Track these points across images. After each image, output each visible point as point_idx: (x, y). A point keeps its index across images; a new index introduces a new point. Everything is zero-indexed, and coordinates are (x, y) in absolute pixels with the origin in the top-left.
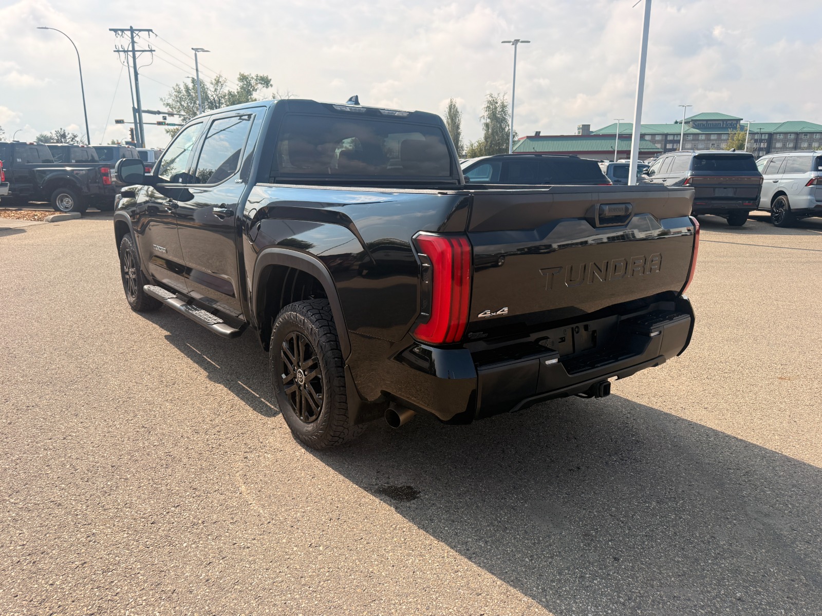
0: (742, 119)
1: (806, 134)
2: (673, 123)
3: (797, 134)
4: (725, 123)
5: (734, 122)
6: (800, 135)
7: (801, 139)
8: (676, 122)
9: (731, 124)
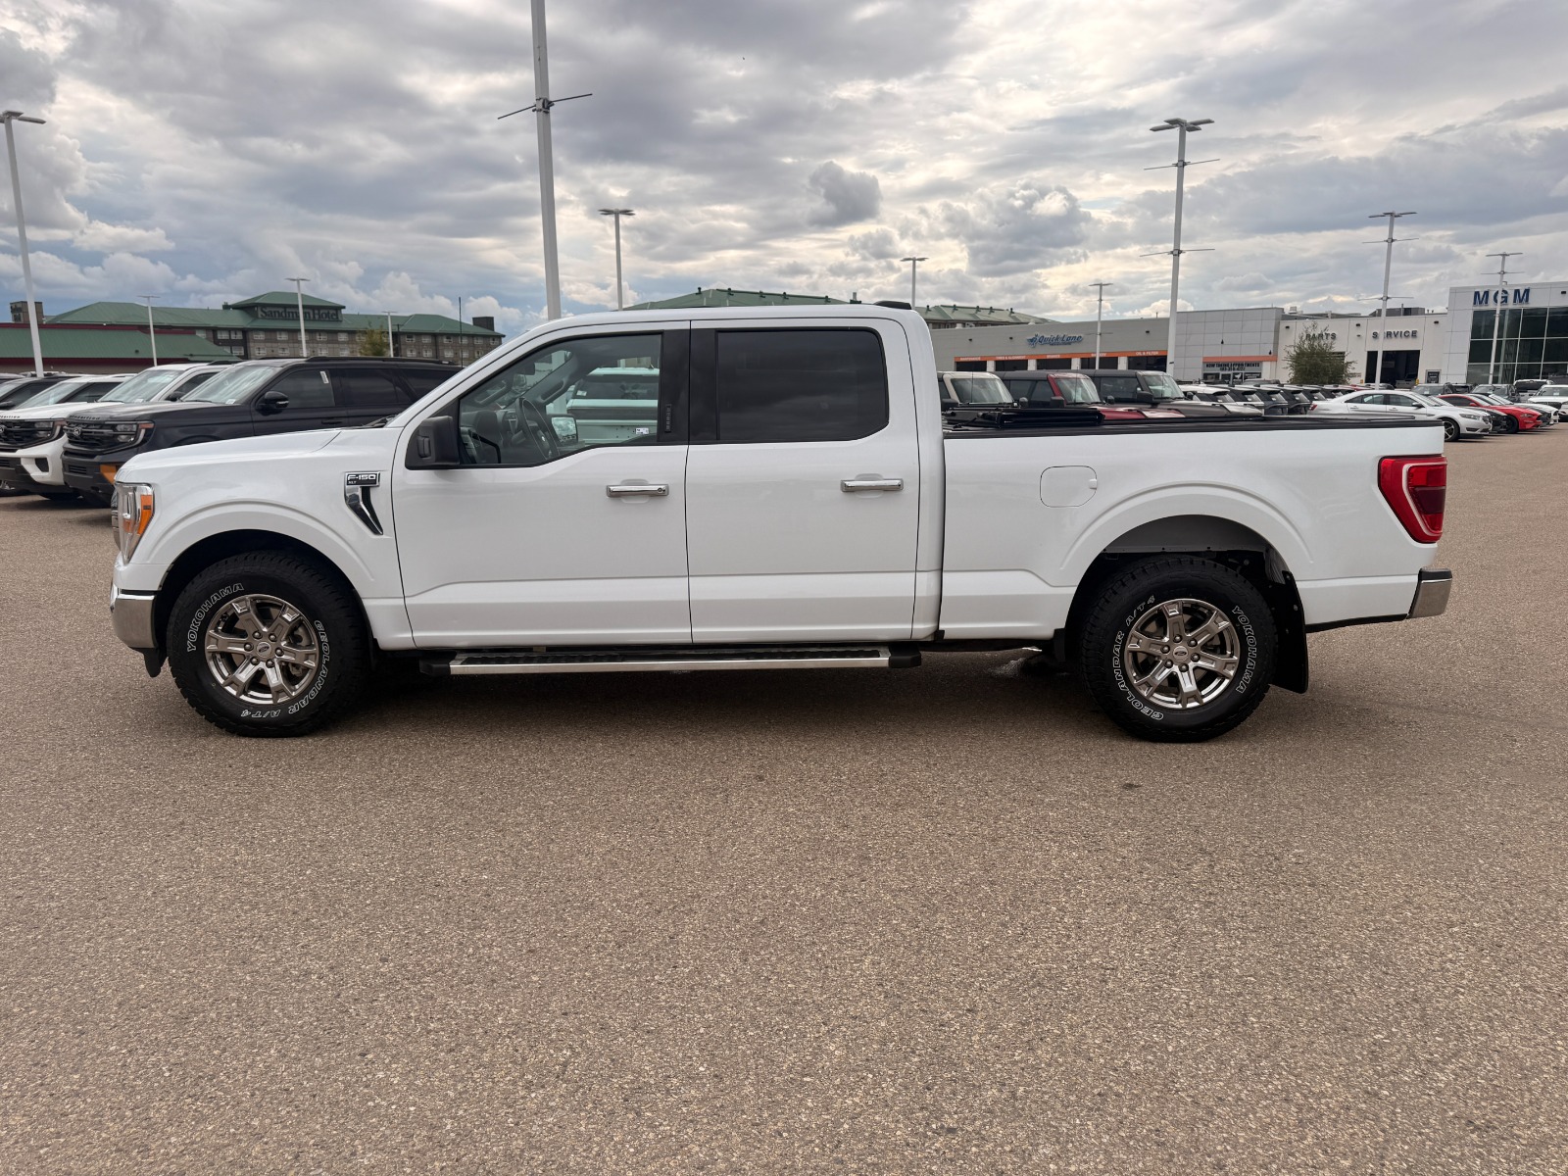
0: (344, 307)
1: (449, 336)
2: (221, 308)
3: (435, 336)
4: (316, 312)
5: (331, 312)
6: (439, 339)
7: (443, 345)
8: (226, 307)
9: (327, 315)
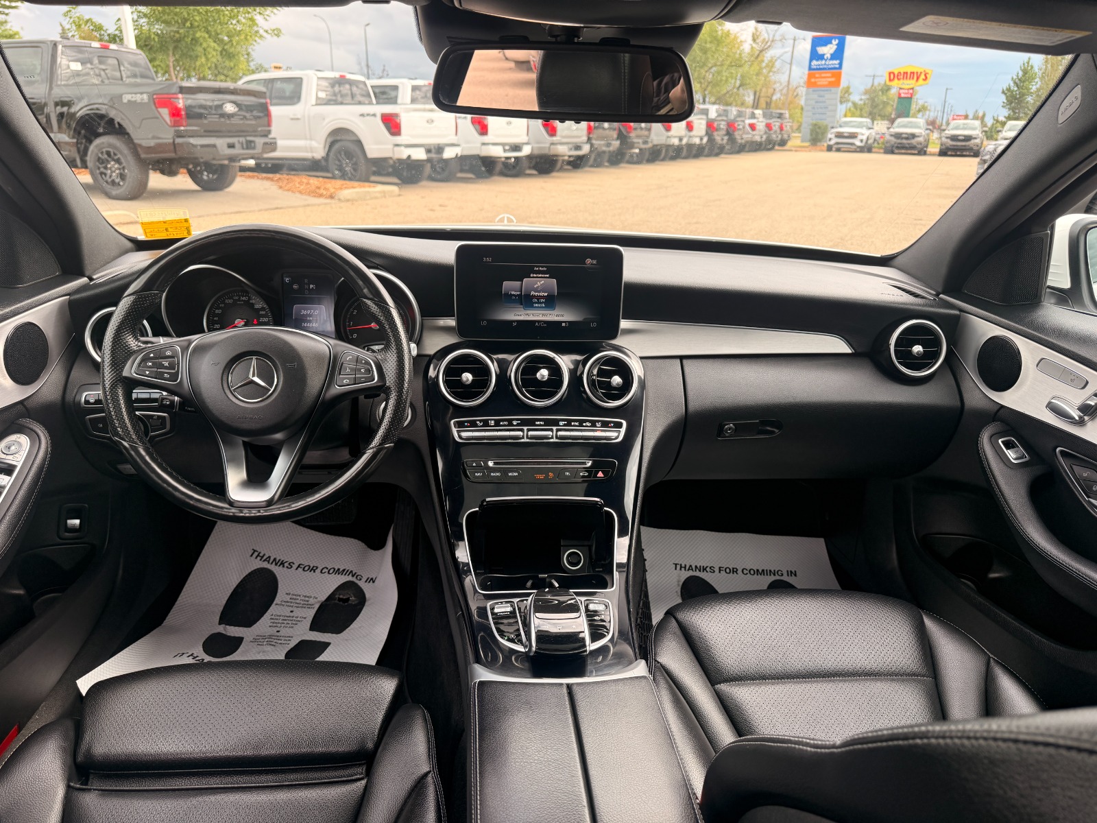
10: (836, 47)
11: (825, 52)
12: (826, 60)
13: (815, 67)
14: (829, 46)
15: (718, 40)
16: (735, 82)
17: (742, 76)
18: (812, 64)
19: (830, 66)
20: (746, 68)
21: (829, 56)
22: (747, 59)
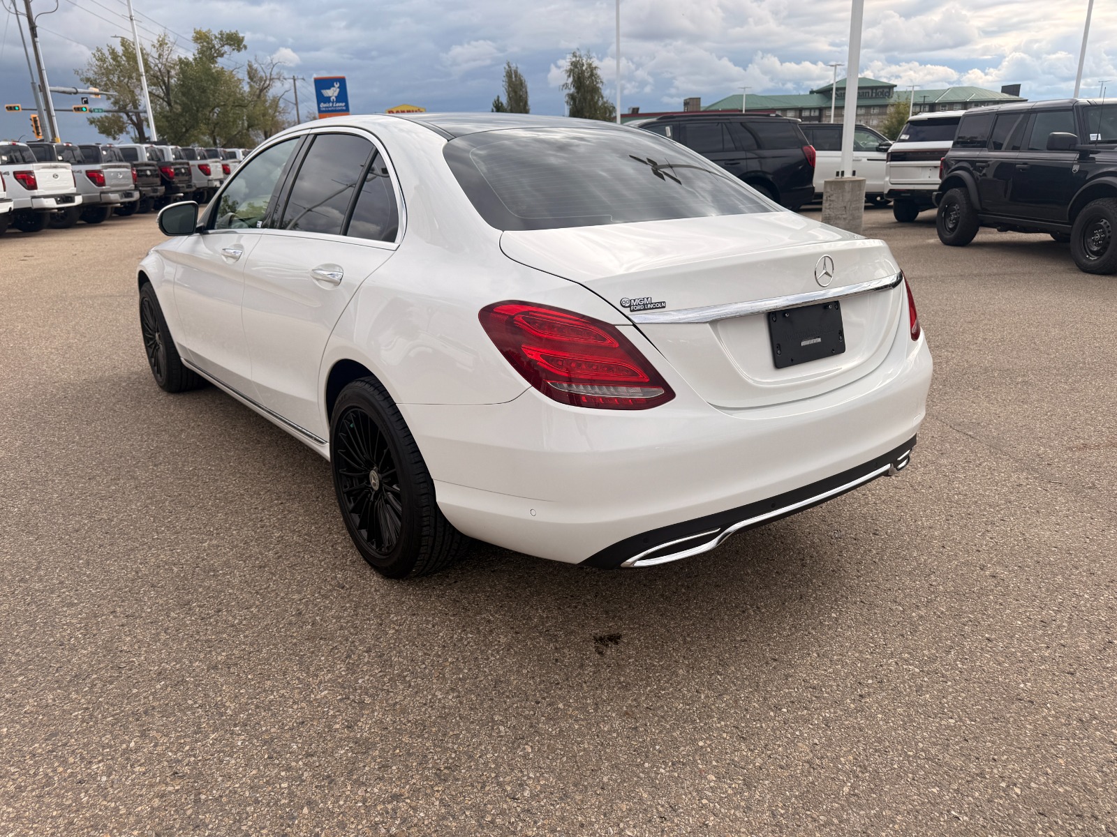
2: (808, 93)
4: (874, 91)
5: (886, 90)
8: (812, 92)
9: (882, 93)
10: (338, 90)
11: (330, 95)
12: (333, 102)
13: (324, 109)
14: (332, 89)
15: (214, 78)
16: (243, 124)
17: (249, 118)
18: (321, 106)
19: (338, 108)
20: (251, 107)
21: (334, 98)
22: (250, 99)
